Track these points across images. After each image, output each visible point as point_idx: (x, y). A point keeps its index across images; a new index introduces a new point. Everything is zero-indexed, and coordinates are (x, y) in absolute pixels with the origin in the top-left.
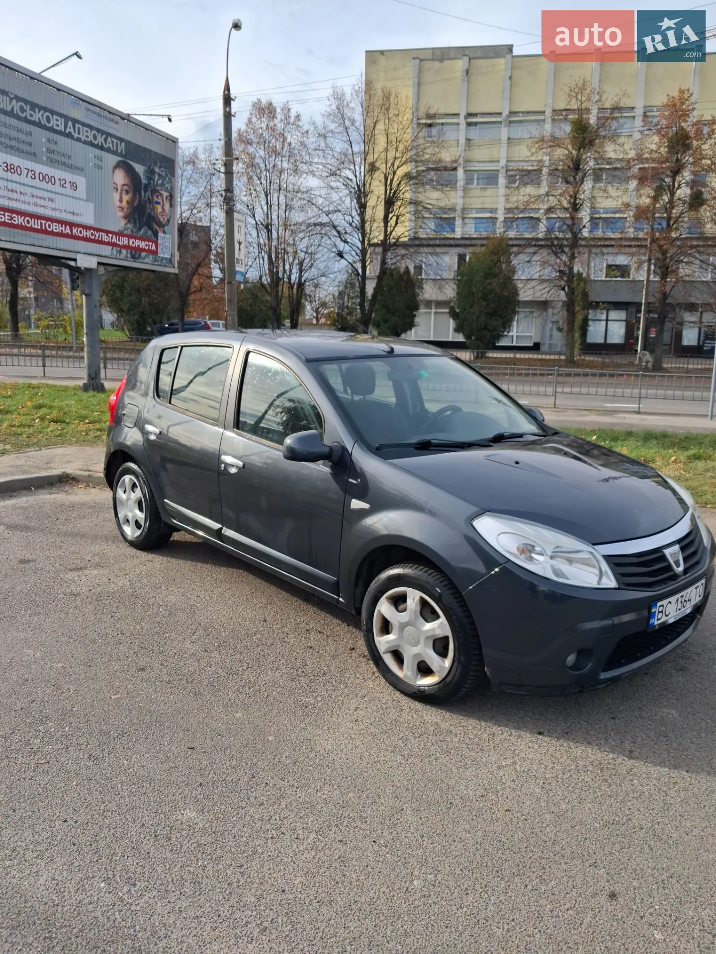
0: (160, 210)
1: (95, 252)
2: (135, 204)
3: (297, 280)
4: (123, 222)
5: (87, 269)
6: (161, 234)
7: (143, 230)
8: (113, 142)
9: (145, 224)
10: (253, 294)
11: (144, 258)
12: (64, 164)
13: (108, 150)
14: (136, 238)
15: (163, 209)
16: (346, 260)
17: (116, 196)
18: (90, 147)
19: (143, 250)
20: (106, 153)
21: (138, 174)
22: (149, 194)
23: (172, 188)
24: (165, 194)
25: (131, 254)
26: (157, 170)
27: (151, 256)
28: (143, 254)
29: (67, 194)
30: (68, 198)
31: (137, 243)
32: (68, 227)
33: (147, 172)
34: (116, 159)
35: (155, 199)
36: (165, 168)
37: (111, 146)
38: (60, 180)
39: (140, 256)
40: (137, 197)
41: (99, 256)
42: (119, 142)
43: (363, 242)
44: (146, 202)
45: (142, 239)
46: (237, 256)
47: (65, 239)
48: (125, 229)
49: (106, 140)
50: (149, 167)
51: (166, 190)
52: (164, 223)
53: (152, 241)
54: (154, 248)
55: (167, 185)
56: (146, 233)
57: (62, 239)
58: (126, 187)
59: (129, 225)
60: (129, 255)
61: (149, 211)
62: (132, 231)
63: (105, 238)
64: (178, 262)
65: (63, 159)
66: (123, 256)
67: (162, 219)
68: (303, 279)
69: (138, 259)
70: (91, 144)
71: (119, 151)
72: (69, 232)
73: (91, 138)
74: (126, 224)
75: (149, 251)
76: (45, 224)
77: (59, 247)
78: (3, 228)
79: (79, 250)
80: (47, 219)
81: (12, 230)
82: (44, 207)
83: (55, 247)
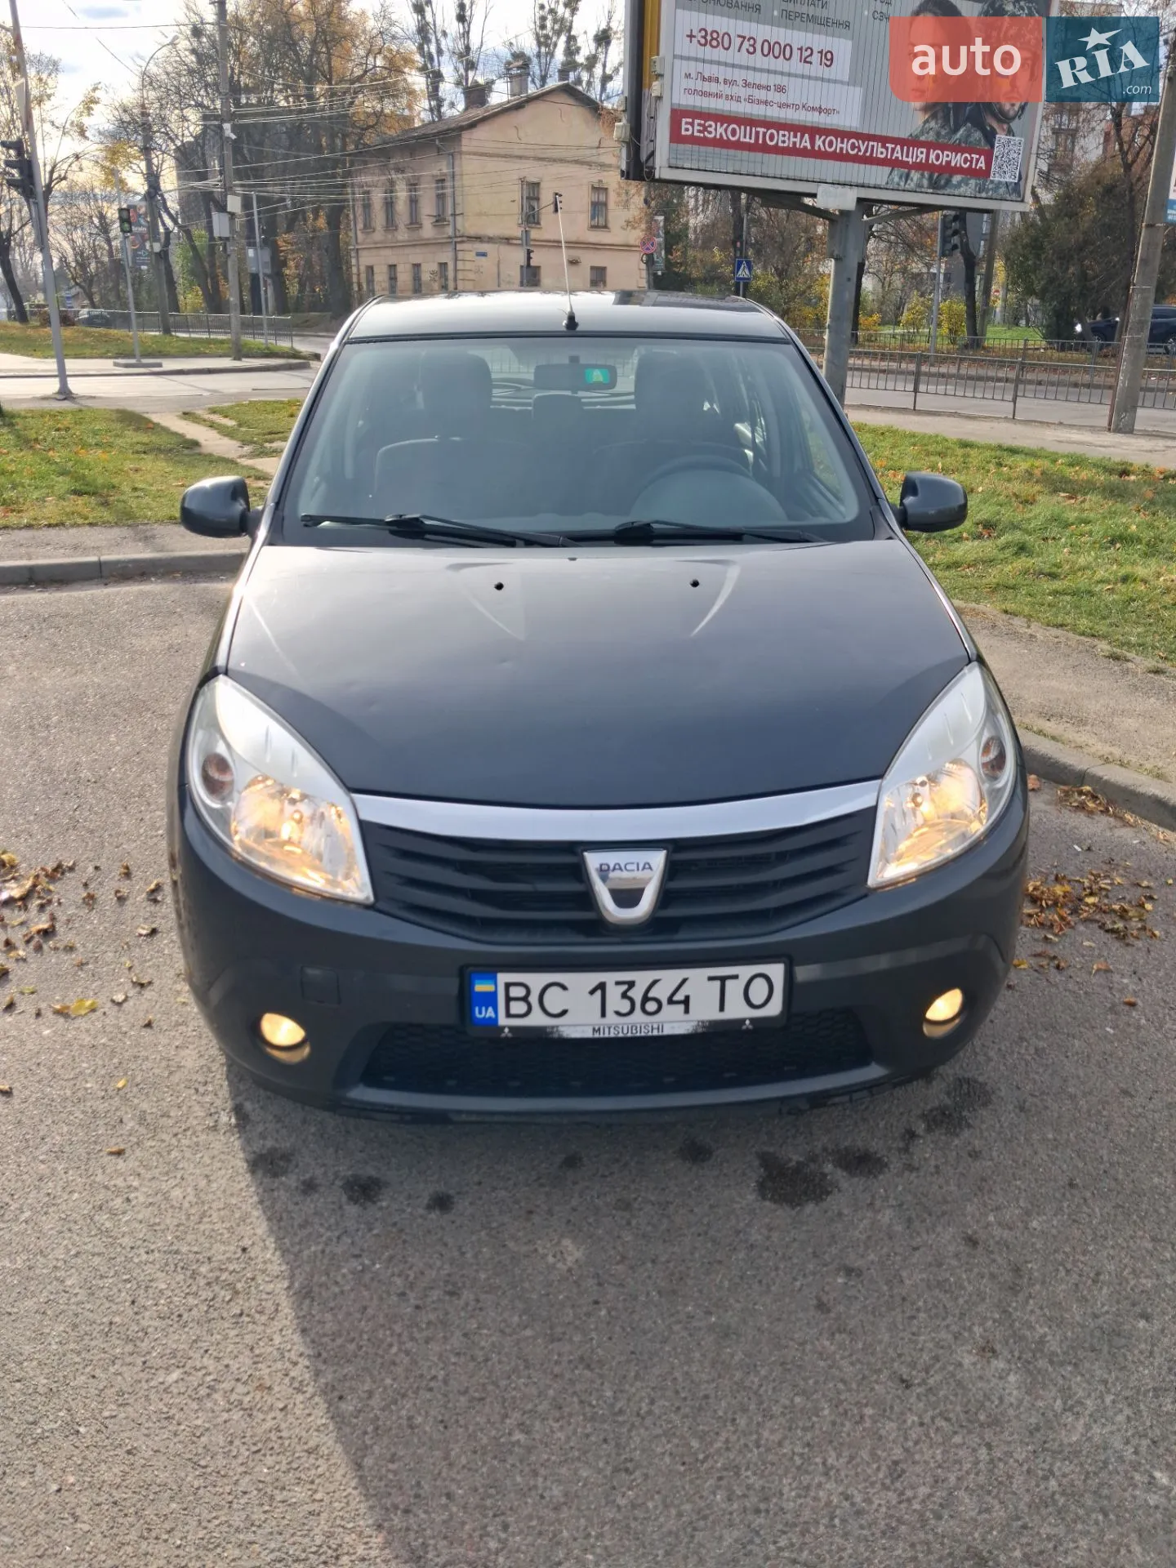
1: (854, 181)
4: (920, 118)
5: (842, 212)
6: (1001, 137)
7: (961, 131)
9: (968, 119)
11: (958, 186)
12: (812, 19)
14: (943, 148)
19: (959, 170)
25: (930, 179)
27: (973, 182)
28: (956, 179)
29: (813, 74)
30: (812, 82)
31: (946, 157)
32: (807, 136)
33: (984, 16)
38: (801, 49)
39: (948, 182)
41: (863, 186)
45: (956, 149)
47: (799, 159)
48: (922, 132)
52: (1012, 113)
54: (982, 165)
56: (968, 136)
57: (792, 159)
59: (933, 124)
60: (925, 182)
62: (938, 134)
63: (880, 152)
65: (811, 11)
66: (911, 185)
67: (1007, 107)
69: (944, 187)
72: (808, 145)
74: (926, 122)
75: (972, 173)
76: (764, 134)
77: (785, 174)
78: (688, 147)
79: (823, 178)
80: (768, 124)
81: (703, 149)
82: (766, 103)
83: (778, 174)
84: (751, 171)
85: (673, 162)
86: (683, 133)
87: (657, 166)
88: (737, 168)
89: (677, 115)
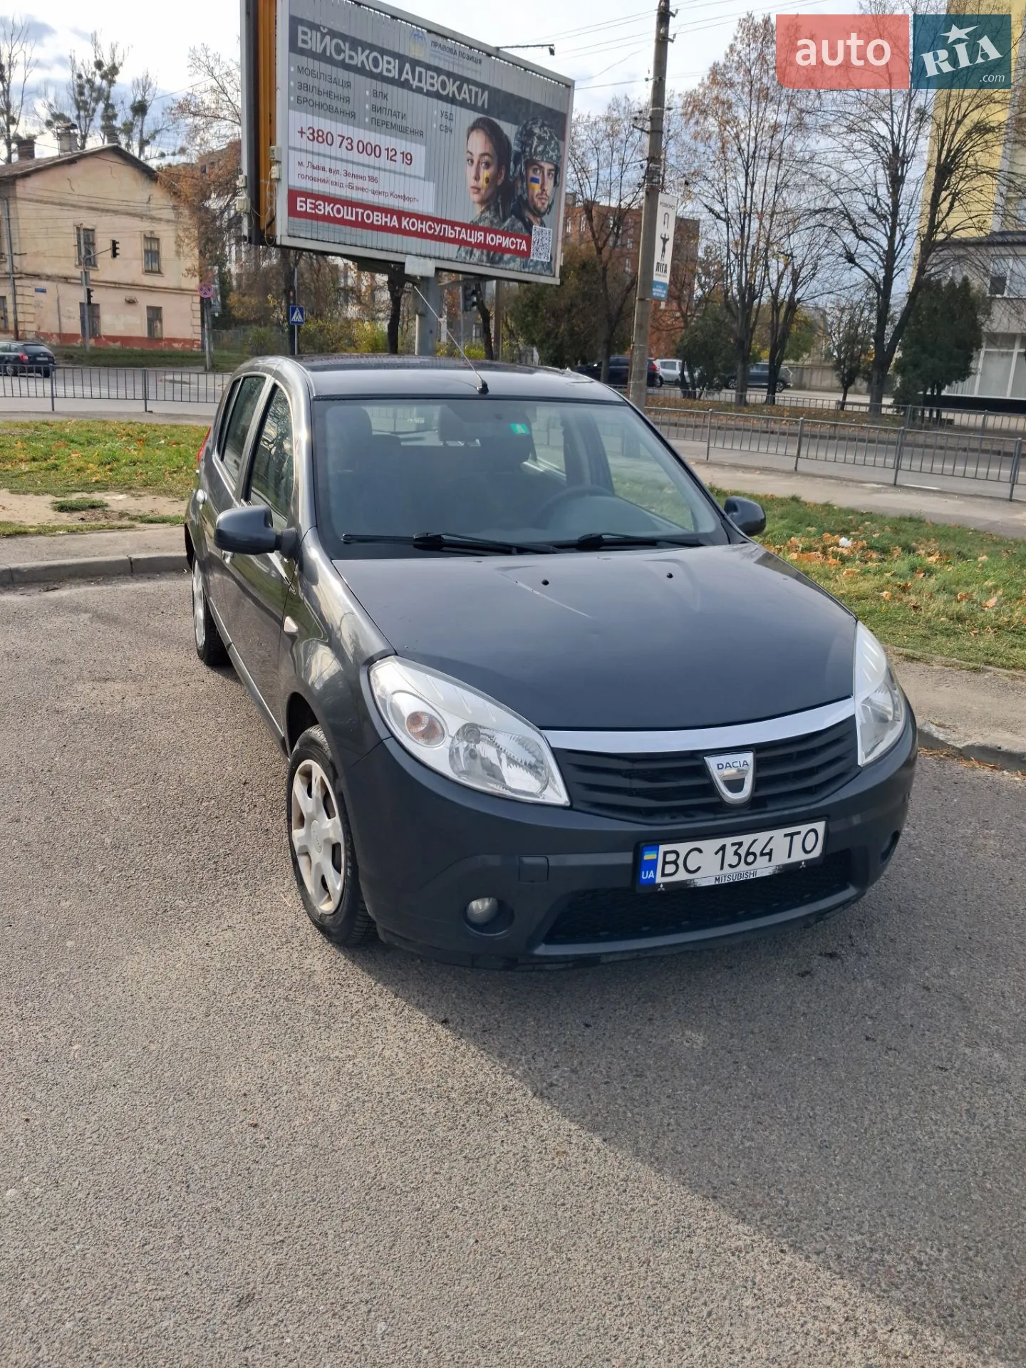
0: (537, 188)
1: (433, 254)
2: (500, 182)
3: (787, 299)
4: (478, 209)
5: (422, 278)
6: (536, 227)
7: (508, 221)
8: (470, 91)
9: (513, 212)
10: (717, 320)
11: (508, 262)
12: (394, 127)
13: (463, 104)
14: (496, 233)
15: (543, 190)
16: (859, 266)
17: (471, 171)
18: (435, 101)
19: (508, 250)
20: (458, 108)
21: (506, 137)
22: (522, 166)
23: (559, 158)
24: (547, 166)
25: (488, 255)
26: (537, 131)
27: (518, 260)
28: (507, 257)
29: (398, 170)
30: (397, 176)
31: (498, 239)
32: (395, 217)
33: (521, 134)
34: (471, 117)
35: (531, 174)
36: (549, 126)
37: (467, 96)
38: (387, 149)
39: (501, 259)
40: (503, 172)
41: (439, 258)
42: (480, 91)
43: (891, 239)
44: (516, 179)
45: (506, 234)
46: (657, 258)
47: (390, 235)
48: (480, 220)
49: (460, 89)
50: (525, 127)
51: (550, 160)
52: (543, 210)
53: (522, 238)
54: (524, 247)
55: (551, 153)
56: (513, 225)
57: (385, 234)
58: (486, 158)
59: (487, 214)
60: (485, 258)
61: (520, 192)
62: (492, 222)
63: (450, 233)
64: (561, 267)
65: (394, 120)
66: (475, 259)
67: (539, 205)
68: (797, 296)
69: (498, 263)
70: (437, 96)
71: (480, 103)
72: (396, 224)
73: (438, 86)
74: (482, 212)
75: (517, 252)
76: (363, 214)
77: (379, 246)
78: (303, 220)
79: (409, 250)
80: (366, 206)
81: (315, 222)
82: (362, 189)
83: (374, 246)
84: (353, 242)
85: (291, 232)
86: (298, 209)
87: (278, 233)
88: (342, 240)
89: (293, 195)
